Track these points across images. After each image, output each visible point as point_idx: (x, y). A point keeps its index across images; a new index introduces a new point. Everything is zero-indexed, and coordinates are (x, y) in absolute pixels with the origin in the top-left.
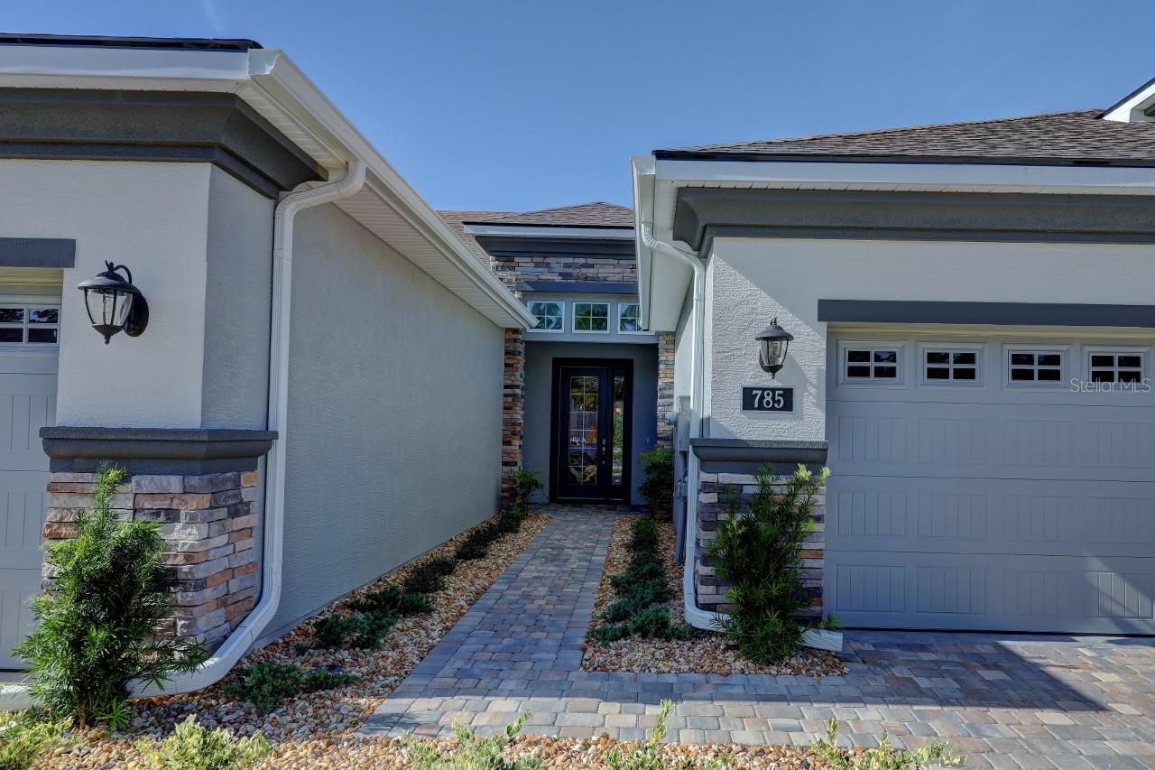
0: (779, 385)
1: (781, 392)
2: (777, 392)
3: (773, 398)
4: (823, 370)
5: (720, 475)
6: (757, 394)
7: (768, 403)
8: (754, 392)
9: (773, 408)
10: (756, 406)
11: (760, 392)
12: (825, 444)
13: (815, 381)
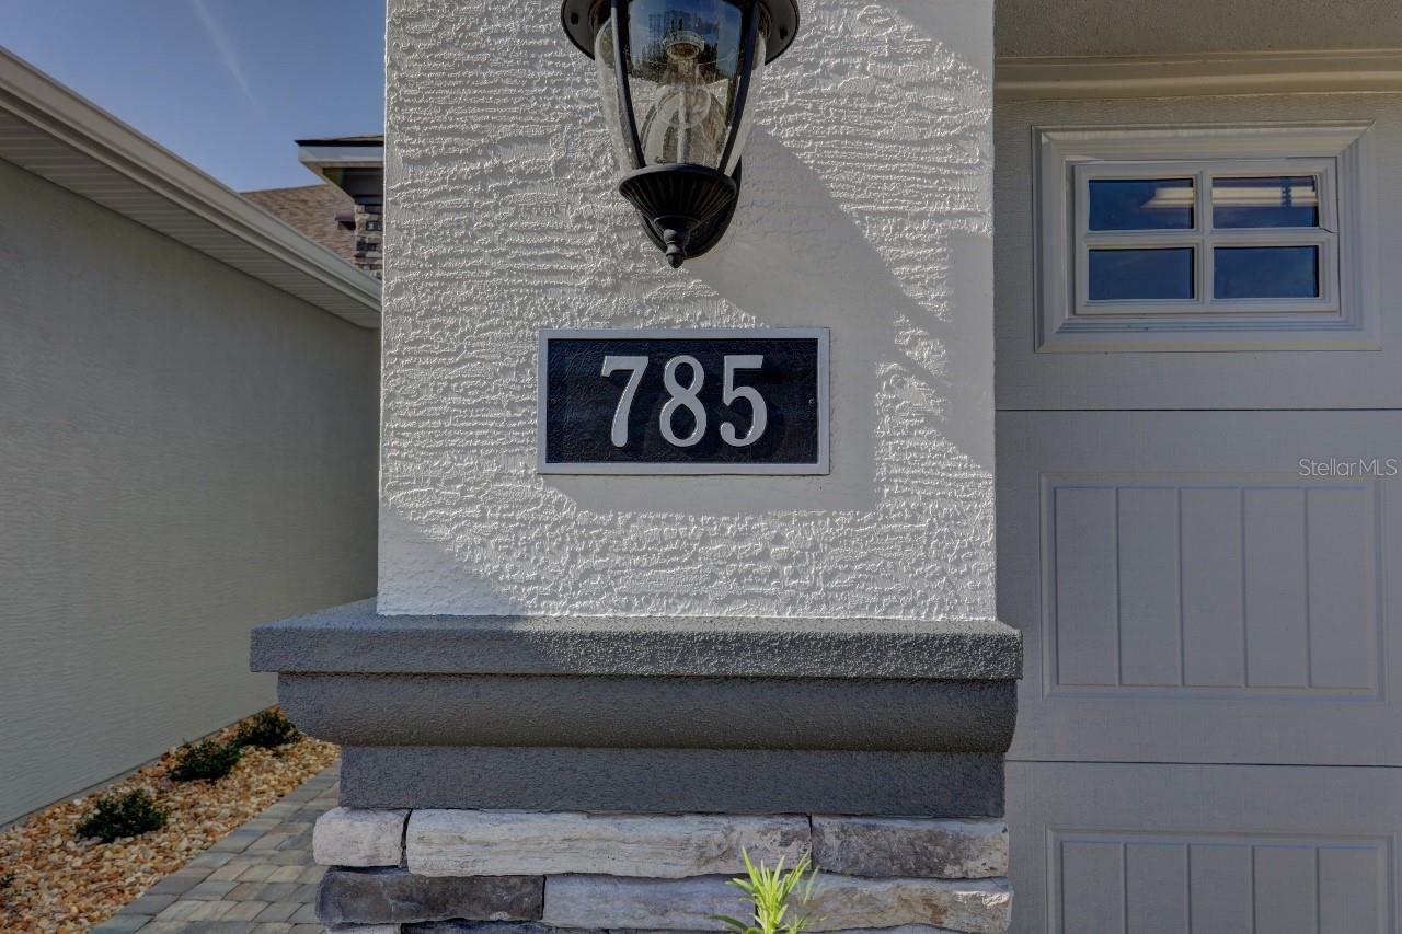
0: (744, 324)
1: (754, 361)
2: (732, 363)
3: (710, 395)
4: (976, 237)
5: (421, 822)
6: (621, 377)
7: (683, 421)
8: (610, 364)
9: (712, 449)
10: (620, 436)
11: (638, 365)
12: (1003, 646)
13: (934, 300)
